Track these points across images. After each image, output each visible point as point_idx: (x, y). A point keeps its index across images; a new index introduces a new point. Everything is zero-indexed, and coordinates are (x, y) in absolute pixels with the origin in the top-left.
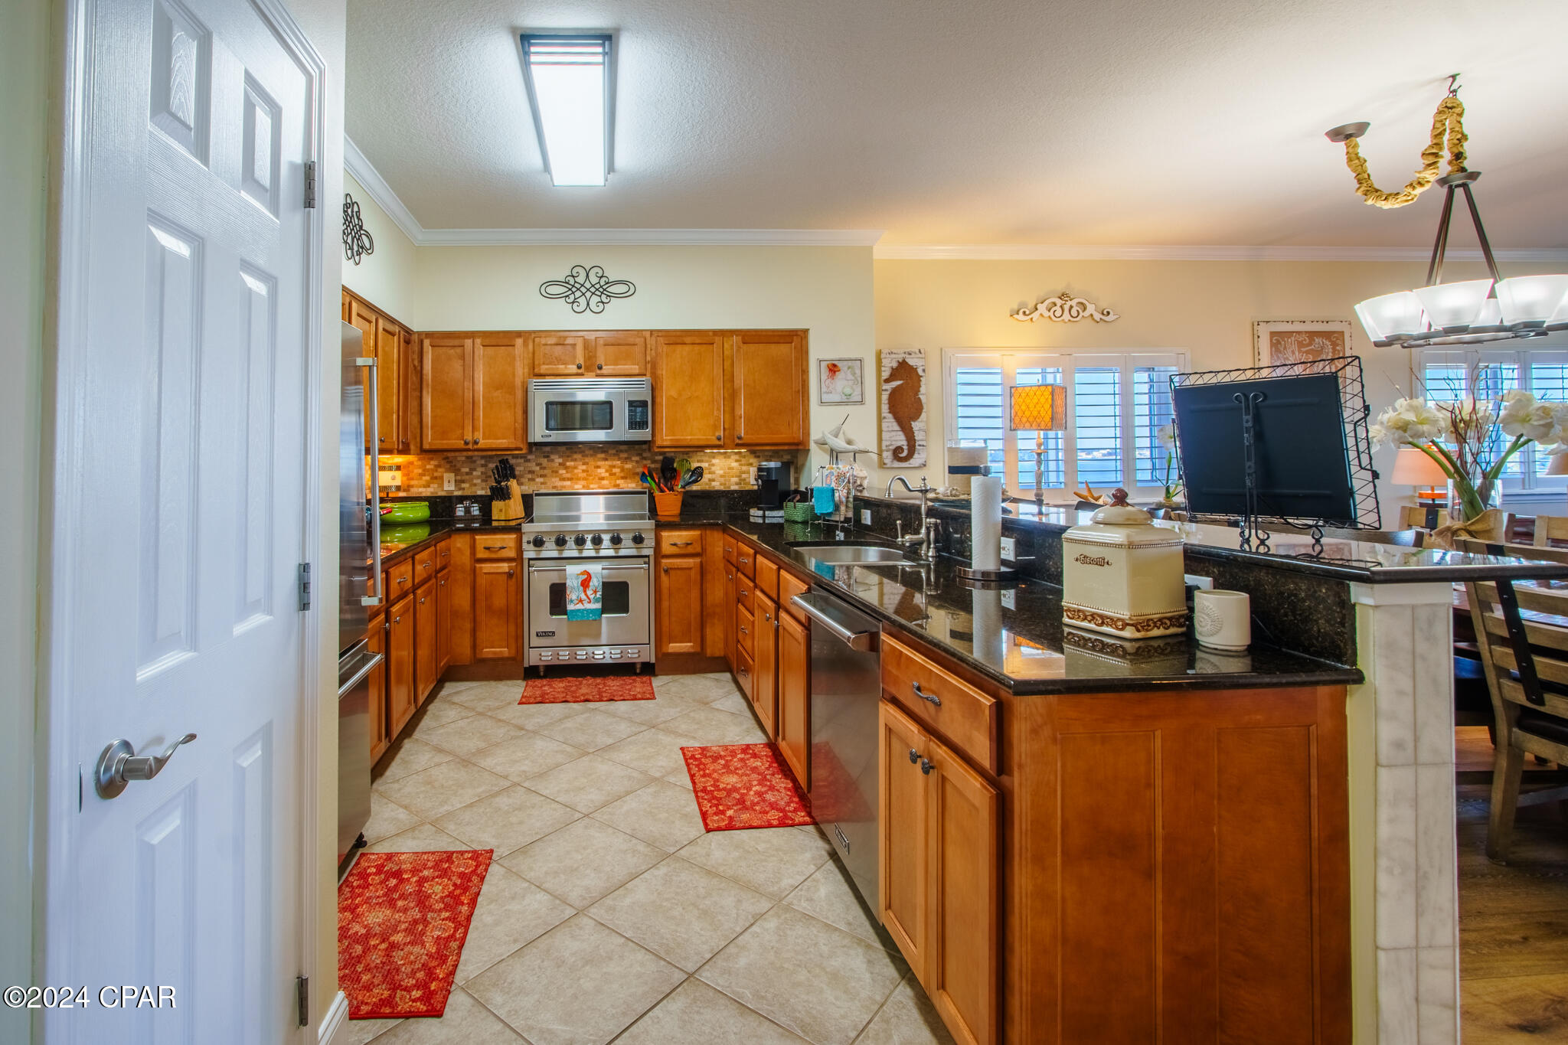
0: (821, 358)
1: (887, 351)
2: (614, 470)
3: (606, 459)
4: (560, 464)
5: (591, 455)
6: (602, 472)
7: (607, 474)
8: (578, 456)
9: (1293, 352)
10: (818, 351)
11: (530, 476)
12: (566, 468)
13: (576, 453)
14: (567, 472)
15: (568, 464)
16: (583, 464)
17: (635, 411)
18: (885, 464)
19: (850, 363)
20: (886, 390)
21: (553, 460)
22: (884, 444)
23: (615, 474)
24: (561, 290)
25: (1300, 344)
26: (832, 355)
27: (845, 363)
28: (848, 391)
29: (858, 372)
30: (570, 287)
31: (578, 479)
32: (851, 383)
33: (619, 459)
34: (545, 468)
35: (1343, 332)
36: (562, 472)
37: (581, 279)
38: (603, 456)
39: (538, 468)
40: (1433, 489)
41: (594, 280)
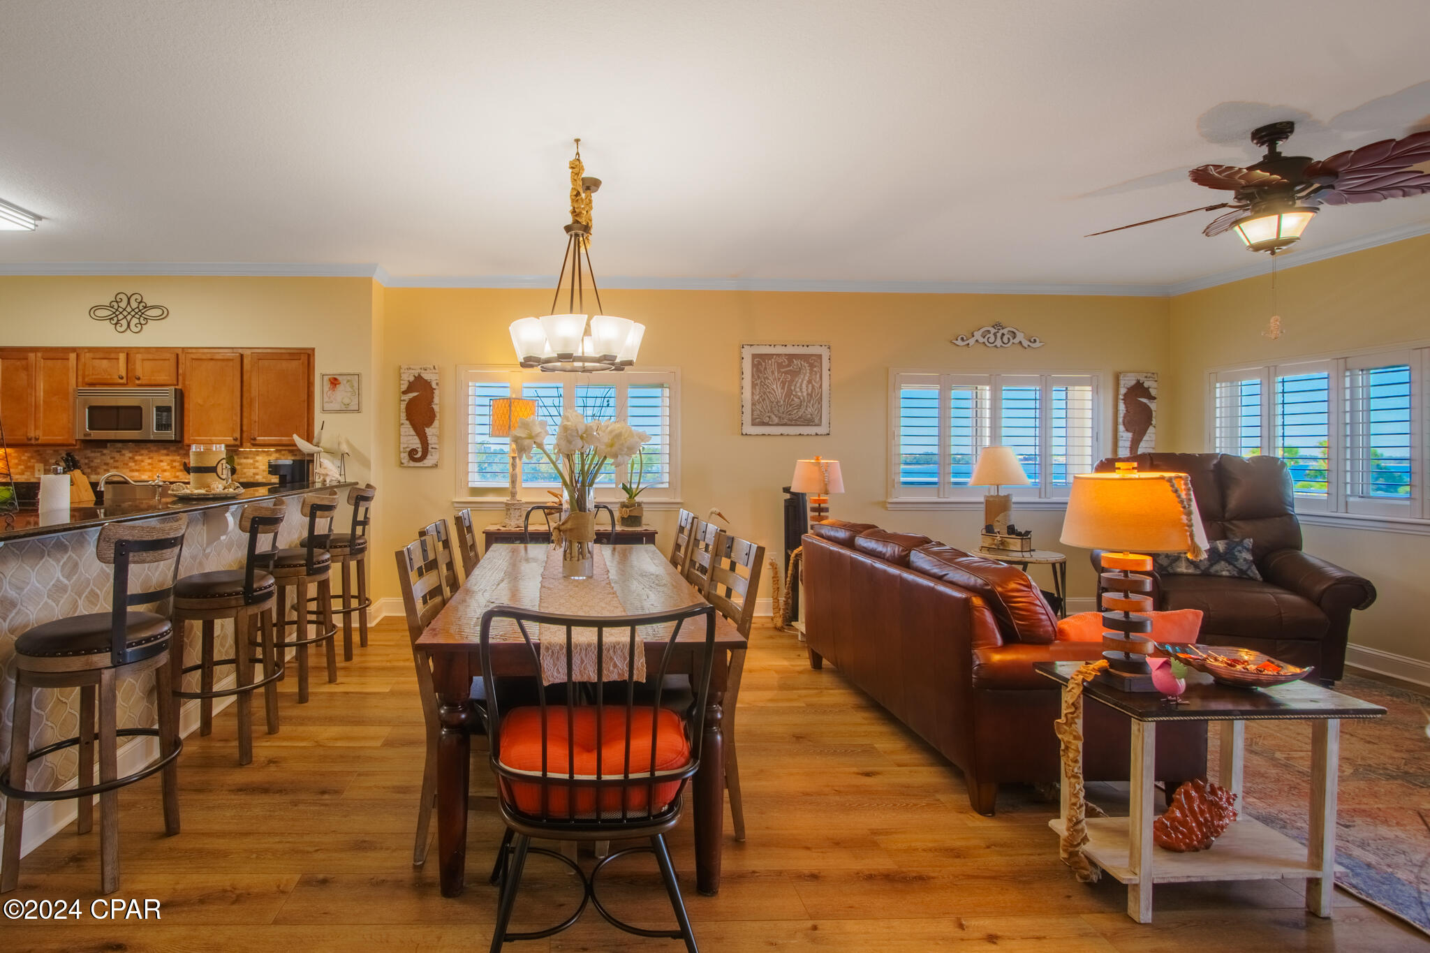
0: (324, 373)
1: (406, 367)
2: (175, 464)
3: (168, 455)
4: (130, 458)
5: (156, 451)
6: (164, 465)
7: (169, 467)
8: (144, 452)
9: (773, 373)
10: (322, 367)
11: (105, 467)
12: (135, 461)
13: (143, 449)
14: (136, 465)
15: (137, 458)
16: (149, 458)
17: (161, 415)
18: (402, 463)
19: (349, 378)
20: (404, 400)
21: (124, 455)
22: (402, 446)
23: (175, 467)
24: (106, 313)
25: (780, 366)
26: (333, 370)
27: (345, 377)
28: (346, 401)
29: (356, 385)
30: (114, 310)
31: (145, 471)
32: (349, 394)
33: (179, 455)
34: (117, 461)
35: (821, 355)
36: (132, 464)
37: (123, 304)
38: (165, 452)
39: (112, 461)
40: (819, 496)
41: (134, 305)
